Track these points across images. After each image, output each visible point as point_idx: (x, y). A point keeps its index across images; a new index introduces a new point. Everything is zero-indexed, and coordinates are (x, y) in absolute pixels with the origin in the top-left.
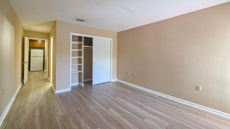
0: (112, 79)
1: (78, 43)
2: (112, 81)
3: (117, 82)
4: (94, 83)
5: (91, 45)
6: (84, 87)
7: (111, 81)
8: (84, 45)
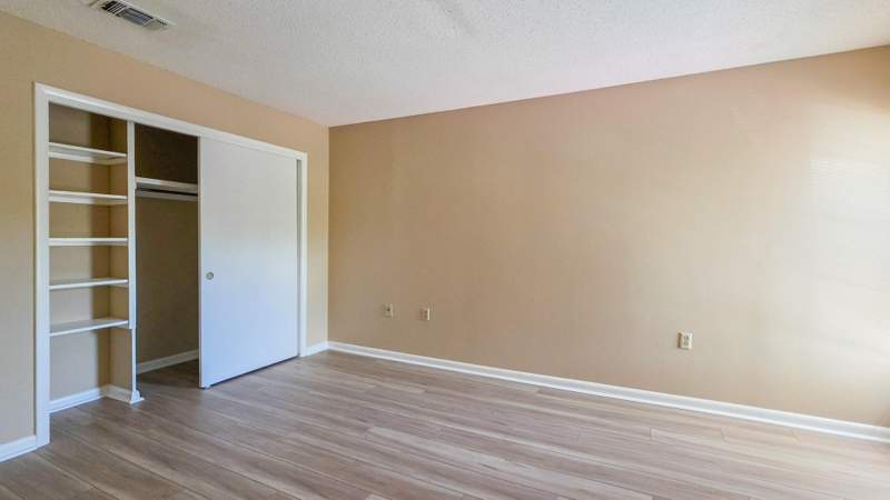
0: (308, 345)
1: (89, 160)
2: (307, 351)
3: (331, 353)
4: (208, 377)
5: (191, 175)
6: (143, 406)
7: (302, 356)
8: (138, 174)
